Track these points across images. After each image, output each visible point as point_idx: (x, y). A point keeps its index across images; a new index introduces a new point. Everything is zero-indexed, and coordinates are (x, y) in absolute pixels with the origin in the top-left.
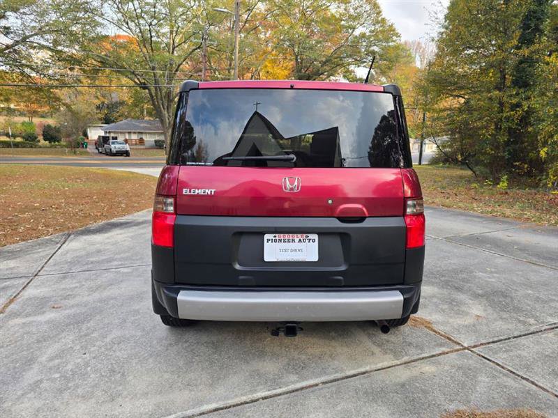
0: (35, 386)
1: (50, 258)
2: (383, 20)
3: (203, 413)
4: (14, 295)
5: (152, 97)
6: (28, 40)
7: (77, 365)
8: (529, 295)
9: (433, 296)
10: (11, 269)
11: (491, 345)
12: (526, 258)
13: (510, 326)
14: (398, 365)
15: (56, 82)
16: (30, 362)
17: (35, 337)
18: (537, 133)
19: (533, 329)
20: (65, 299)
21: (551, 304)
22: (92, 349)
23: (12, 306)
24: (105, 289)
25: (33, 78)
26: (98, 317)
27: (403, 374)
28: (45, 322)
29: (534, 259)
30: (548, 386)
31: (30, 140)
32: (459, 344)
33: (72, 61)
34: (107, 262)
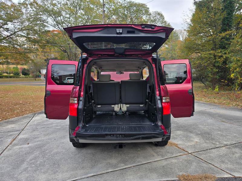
0: (26, 170)
1: (28, 123)
2: (165, 22)
3: (88, 177)
4: (15, 138)
5: (68, 56)
6: (16, 33)
7: (41, 162)
8: (218, 134)
9: (180, 135)
10: (13, 128)
11: (200, 152)
12: (220, 120)
13: (209, 145)
14: (162, 160)
15: (28, 50)
16: (23, 161)
17: (24, 153)
18: (230, 68)
19: (217, 146)
20: (35, 139)
21: (227, 137)
22: (46, 156)
23: (15, 141)
24: (50, 134)
25: (18, 49)
26: (48, 145)
27: (164, 163)
28: (28, 147)
29: (224, 120)
30: (218, 166)
31: (16, 75)
32: (187, 152)
33: (34, 42)
34: (51, 124)
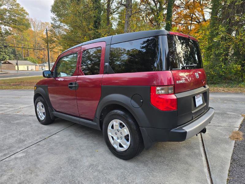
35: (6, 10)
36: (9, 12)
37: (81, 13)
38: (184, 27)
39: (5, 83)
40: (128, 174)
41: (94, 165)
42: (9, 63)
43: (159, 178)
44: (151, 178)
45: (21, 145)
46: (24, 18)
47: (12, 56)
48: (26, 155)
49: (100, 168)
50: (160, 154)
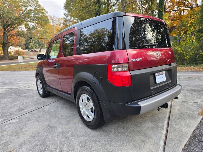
2: (39, 5)
35: (31, 10)
36: (34, 11)
37: (84, 7)
38: (178, 14)
39: (30, 66)
40: (90, 142)
41: (65, 132)
42: (35, 51)
43: (114, 147)
44: (108, 146)
45: (19, 113)
46: (44, 16)
47: (37, 45)
48: (18, 121)
49: (69, 135)
50: (125, 125)
